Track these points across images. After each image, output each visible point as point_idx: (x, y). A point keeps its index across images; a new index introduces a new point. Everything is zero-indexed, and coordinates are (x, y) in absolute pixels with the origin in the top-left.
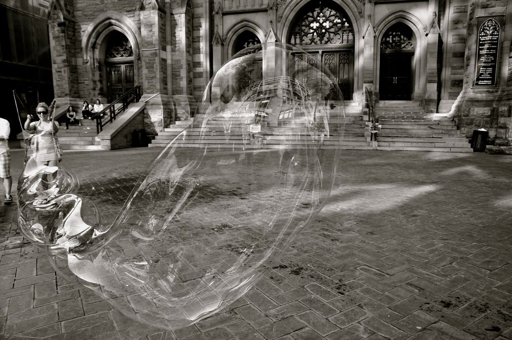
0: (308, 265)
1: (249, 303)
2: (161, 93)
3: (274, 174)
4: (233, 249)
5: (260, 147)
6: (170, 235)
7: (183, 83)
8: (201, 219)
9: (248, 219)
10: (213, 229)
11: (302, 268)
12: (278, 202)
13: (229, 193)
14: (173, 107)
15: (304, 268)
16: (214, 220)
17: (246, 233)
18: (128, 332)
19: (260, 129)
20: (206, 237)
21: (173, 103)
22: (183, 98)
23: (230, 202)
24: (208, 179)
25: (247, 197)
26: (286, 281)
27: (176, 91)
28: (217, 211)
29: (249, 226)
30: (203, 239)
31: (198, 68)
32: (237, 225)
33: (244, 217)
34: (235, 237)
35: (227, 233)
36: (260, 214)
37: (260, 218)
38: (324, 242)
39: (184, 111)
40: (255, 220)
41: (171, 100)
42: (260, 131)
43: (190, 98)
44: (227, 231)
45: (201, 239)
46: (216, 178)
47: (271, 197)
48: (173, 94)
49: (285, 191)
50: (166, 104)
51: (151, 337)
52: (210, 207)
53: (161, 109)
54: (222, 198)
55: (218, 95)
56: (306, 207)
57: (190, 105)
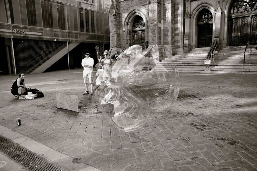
0: (240, 140)
1: (203, 156)
2: (158, 44)
3: (218, 87)
4: (195, 126)
5: (210, 72)
6: (162, 115)
7: (169, 39)
8: (178, 108)
9: (203, 111)
10: (184, 114)
11: (235, 142)
12: (220, 103)
13: (192, 96)
14: (164, 51)
15: (237, 142)
16: (184, 110)
17: (202, 118)
18: (141, 160)
19: (210, 62)
20: (180, 118)
21: (163, 49)
22: (169, 47)
23: (193, 101)
24: (181, 88)
25: (202, 99)
26: (225, 148)
27: (165, 43)
28: (186, 105)
29: (204, 114)
30: (178, 119)
31: (177, 31)
32: (197, 113)
33: (201, 109)
34: (196, 120)
35: (191, 117)
36: (210, 109)
37: (210, 111)
38: (250, 128)
39: (169, 53)
40: (207, 112)
41: (163, 47)
42: (210, 63)
43: (172, 46)
44: (191, 116)
45: (177, 119)
46: (185, 88)
47: (216, 99)
48: (164, 45)
49: (225, 97)
50: (160, 50)
51: (151, 164)
52: (182, 102)
53: (157, 52)
54: (189, 98)
55: (187, 44)
56: (238, 107)
57: (172, 50)
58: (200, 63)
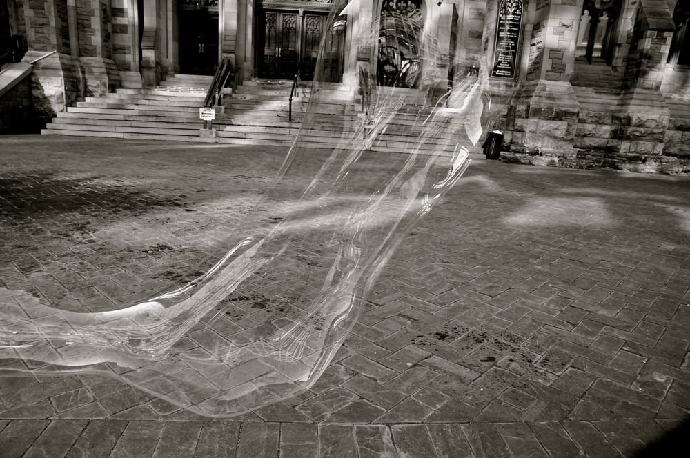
0: (277, 296)
1: (197, 346)
2: (59, 51)
3: (232, 178)
4: (175, 277)
5: (214, 140)
6: (82, 261)
7: (97, 39)
8: (127, 237)
9: (196, 238)
10: (146, 252)
11: (269, 300)
12: (238, 216)
13: (168, 203)
14: (81, 75)
15: (272, 299)
16: (146, 240)
17: (192, 256)
18: (19, 395)
19: (214, 115)
20: (136, 262)
21: (79, 69)
22: (96, 62)
23: (169, 215)
24: (138, 182)
25: (195, 209)
26: (247, 317)
27: (85, 51)
28: (151, 227)
29: (197, 247)
30: (131, 266)
31: (119, 19)
32: (181, 246)
33: (190, 235)
34: (177, 262)
35: (166, 256)
36: (213, 232)
37: (213, 237)
38: (298, 266)
39: (98, 82)
40: (206, 239)
41: (76, 63)
42: (214, 118)
43: (108, 64)
44: (166, 255)
45: (128, 265)
46: (148, 181)
47: (228, 208)
48: (80, 55)
49: (247, 201)
50: (68, 70)
51: (55, 398)
52: (141, 221)
53: (59, 76)
54: (159, 209)
55: (152, 62)
56: (276, 223)
57: (108, 74)
58: (190, 117)
